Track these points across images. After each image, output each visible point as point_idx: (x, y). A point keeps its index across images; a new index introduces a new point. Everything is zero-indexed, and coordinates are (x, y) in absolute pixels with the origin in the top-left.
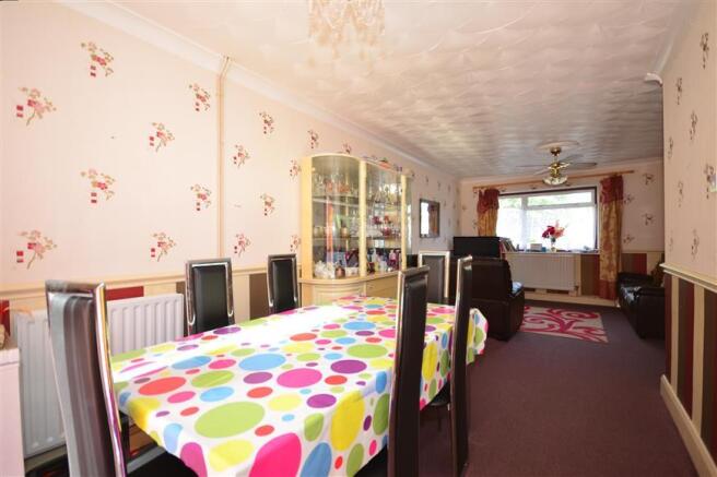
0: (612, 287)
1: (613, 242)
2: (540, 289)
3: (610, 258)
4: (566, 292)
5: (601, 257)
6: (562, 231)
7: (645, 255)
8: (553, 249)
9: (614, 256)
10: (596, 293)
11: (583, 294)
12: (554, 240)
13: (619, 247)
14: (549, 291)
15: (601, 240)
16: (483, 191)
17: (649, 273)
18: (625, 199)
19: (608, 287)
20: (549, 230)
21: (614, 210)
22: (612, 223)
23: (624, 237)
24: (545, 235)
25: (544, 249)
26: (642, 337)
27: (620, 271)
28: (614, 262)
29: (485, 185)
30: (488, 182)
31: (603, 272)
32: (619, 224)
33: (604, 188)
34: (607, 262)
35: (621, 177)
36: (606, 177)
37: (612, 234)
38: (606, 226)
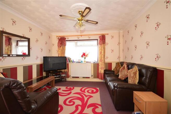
0: (103, 75)
1: (103, 59)
2: (80, 77)
3: (102, 65)
4: (89, 78)
5: (99, 65)
6: (87, 55)
7: (111, 63)
8: (85, 61)
9: (103, 64)
10: (98, 77)
11: (94, 78)
12: (85, 58)
13: (104, 60)
14: (83, 77)
15: (99, 58)
16: (60, 38)
17: (113, 69)
18: (106, 44)
19: (101, 75)
20: (83, 54)
21: (103, 47)
22: (103, 52)
23: (106, 57)
24: (82, 56)
25: (82, 62)
26: (118, 110)
27: (105, 69)
28: (103, 66)
29: (61, 36)
30: (62, 34)
31: (100, 70)
32: (104, 52)
33: (100, 39)
34: (101, 66)
35: (105, 35)
36: (100, 35)
37: (103, 56)
38: (101, 53)
